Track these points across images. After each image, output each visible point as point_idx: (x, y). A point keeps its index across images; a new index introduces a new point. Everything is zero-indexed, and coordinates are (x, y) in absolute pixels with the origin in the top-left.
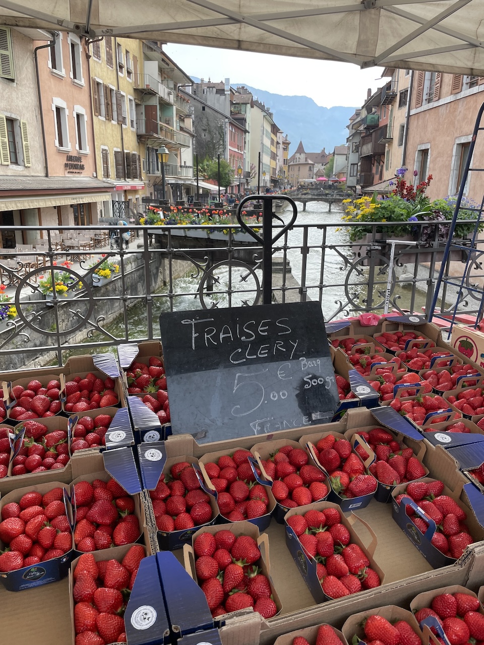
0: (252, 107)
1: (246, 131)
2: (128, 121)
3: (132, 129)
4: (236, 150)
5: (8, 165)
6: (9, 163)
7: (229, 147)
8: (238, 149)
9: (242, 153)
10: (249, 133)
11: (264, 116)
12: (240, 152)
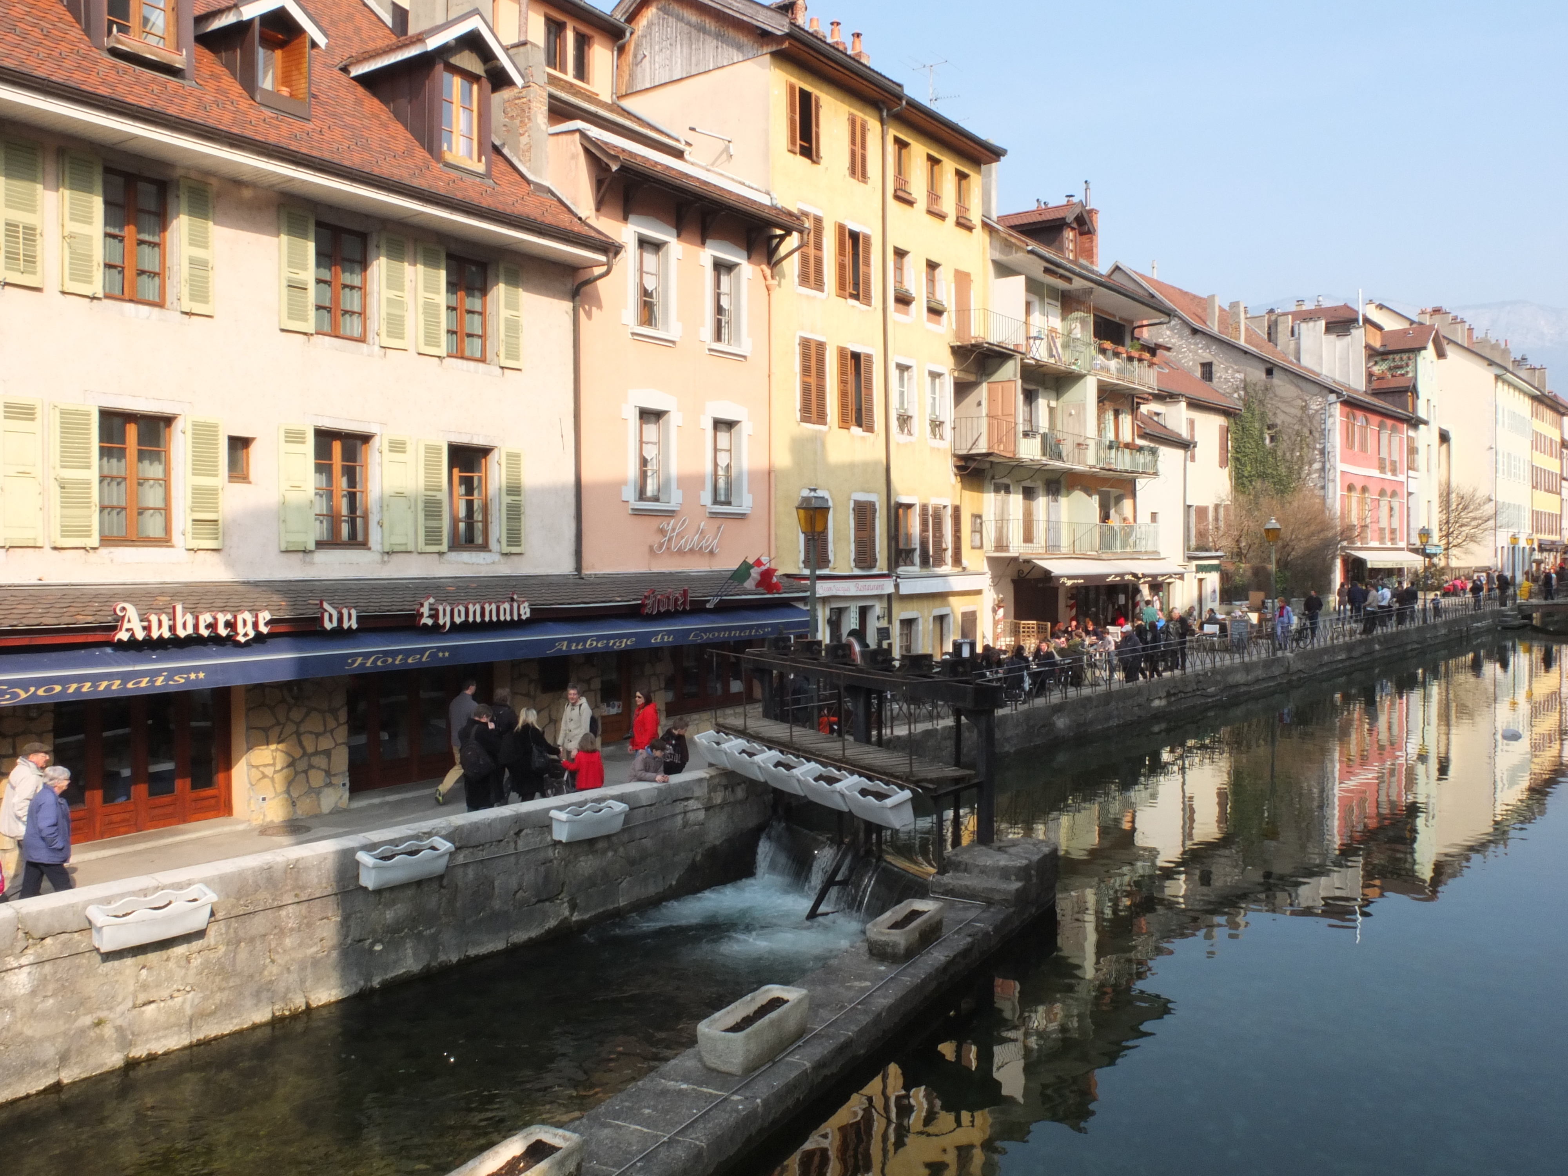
0: (1441, 354)
1: (1415, 422)
2: (920, 425)
3: (937, 443)
4: (1375, 473)
5: (441, 554)
6: (444, 547)
7: (1341, 466)
8: (1382, 469)
9: (1401, 478)
10: (1426, 423)
11: (1498, 377)
12: (1389, 476)
